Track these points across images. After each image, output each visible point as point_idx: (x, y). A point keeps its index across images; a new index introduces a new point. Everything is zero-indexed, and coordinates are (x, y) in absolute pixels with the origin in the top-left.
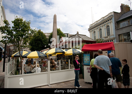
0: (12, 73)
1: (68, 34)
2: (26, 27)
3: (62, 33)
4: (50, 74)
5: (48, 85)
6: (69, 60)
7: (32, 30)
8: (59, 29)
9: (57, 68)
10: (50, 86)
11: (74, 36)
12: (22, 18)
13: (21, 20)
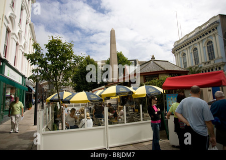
0: (47, 127)
1: (135, 61)
2: (66, 52)
3: (126, 60)
4: (109, 130)
5: (105, 149)
6: (141, 106)
7: (77, 57)
8: (121, 52)
9: (120, 120)
11: (146, 64)
12: (61, 39)
13: (59, 42)
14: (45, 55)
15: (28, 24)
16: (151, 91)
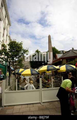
1: (63, 51)
3: (57, 51)
4: (43, 92)
5: (40, 103)
6: (62, 77)
8: (54, 47)
9: (50, 85)
10: (43, 104)
12: (16, 41)
13: (15, 42)
14: (8, 49)
15: (8, 36)
16: (69, 68)
